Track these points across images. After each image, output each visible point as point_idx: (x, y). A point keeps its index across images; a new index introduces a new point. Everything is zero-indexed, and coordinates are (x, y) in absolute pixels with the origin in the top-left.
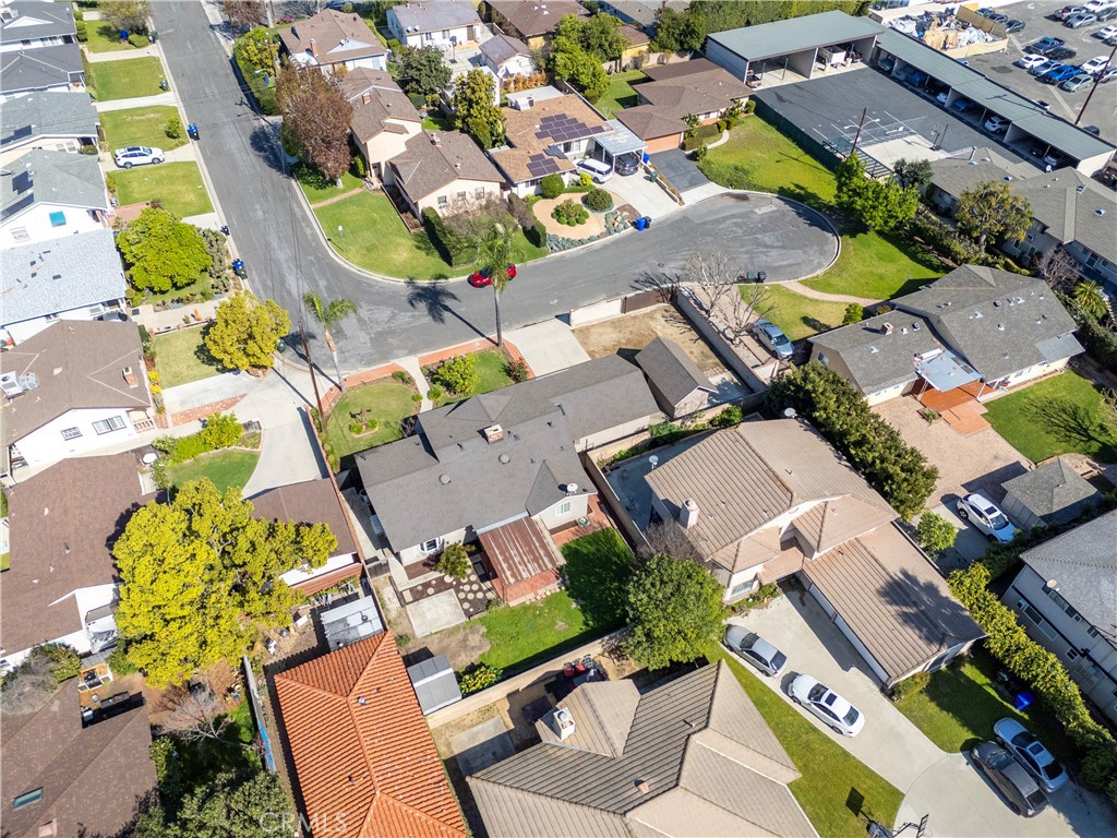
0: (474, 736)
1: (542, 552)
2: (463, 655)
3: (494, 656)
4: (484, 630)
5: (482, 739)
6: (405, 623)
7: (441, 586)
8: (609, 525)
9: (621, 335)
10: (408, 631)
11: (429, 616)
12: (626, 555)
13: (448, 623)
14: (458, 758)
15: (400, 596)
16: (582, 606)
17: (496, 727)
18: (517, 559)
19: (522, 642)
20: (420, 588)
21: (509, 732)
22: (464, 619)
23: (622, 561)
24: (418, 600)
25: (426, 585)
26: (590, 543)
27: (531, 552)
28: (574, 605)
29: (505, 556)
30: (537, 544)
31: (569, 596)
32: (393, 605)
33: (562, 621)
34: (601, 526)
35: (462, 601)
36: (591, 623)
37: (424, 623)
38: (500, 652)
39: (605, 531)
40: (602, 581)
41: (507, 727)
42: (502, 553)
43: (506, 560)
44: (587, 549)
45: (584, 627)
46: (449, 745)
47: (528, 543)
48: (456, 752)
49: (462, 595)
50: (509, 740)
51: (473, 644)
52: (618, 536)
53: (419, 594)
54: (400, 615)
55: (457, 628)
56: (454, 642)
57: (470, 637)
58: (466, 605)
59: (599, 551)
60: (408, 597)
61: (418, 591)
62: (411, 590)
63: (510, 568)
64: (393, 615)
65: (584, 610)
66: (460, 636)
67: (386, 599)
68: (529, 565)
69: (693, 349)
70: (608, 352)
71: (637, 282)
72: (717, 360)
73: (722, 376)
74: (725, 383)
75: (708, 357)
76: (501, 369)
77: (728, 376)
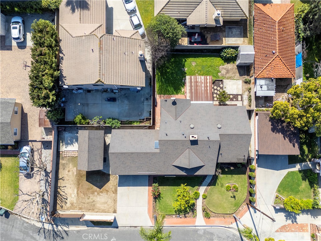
0: (236, 41)
1: (193, 84)
3: (220, 63)
4: (219, 74)
5: (234, 39)
6: (244, 87)
8: (158, 95)
10: (244, 84)
11: (235, 87)
13: (230, 81)
14: (243, 37)
15: (242, 100)
16: (184, 68)
17: (228, 40)
19: (209, 64)
20: (234, 100)
21: (225, 37)
22: (224, 80)
24: (237, 94)
25: (232, 100)
27: (197, 86)
28: (186, 69)
30: (193, 88)
31: (186, 73)
32: (245, 97)
33: (193, 66)
35: (222, 88)
36: (184, 60)
37: (238, 85)
38: (218, 64)
41: (225, 39)
44: (171, 89)
45: (187, 60)
46: (244, 42)
47: (196, 90)
48: (242, 39)
49: (221, 90)
50: (226, 35)
51: (225, 70)
53: (235, 97)
54: (244, 92)
55: (227, 79)
56: (230, 74)
57: (225, 74)
58: (221, 86)
60: (239, 97)
61: (236, 99)
64: (247, 93)
65: (184, 66)
66: (228, 75)
67: (247, 100)
69: (67, 173)
70: (107, 189)
71: (63, 238)
72: (61, 161)
73: (66, 149)
74: (67, 144)
75: (64, 165)
76: (161, 199)
77: (63, 148)
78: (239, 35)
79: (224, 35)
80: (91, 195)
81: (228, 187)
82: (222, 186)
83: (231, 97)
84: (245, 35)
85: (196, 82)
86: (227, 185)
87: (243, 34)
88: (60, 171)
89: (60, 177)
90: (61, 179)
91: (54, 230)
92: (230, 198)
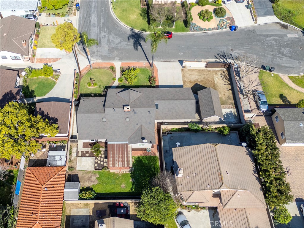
0: (79, 212)
1: (126, 159)
2: (88, 182)
3: (97, 187)
4: (98, 176)
5: (81, 214)
6: (75, 163)
7: (91, 155)
8: (157, 155)
9: (200, 77)
10: (74, 166)
11: (83, 164)
12: (157, 169)
13: (88, 169)
14: (71, 217)
15: (78, 152)
16: (133, 182)
17: (87, 212)
18: (116, 158)
19: (108, 186)
20: (85, 152)
21: (90, 216)
22: (93, 170)
23: (155, 171)
24: (82, 157)
25: (87, 152)
26: (147, 159)
27: (122, 158)
28: (131, 180)
29: (113, 156)
30: (126, 156)
31: (131, 176)
32: (74, 155)
33: (124, 184)
34: (154, 154)
35: (96, 163)
36: (133, 189)
37: (80, 166)
38: (99, 186)
39: (155, 157)
40: (144, 176)
41: (90, 213)
42: (113, 154)
43: (113, 157)
44: (145, 161)
45: (130, 190)
46: (70, 211)
47: (123, 154)
48: (71, 214)
49: (96, 161)
50: (89, 219)
51: (92, 180)
52: (158, 160)
53: (84, 155)
54: (75, 159)
55: (90, 172)
56: (87, 176)
57: (93, 177)
58: (96, 165)
59: (149, 163)
60: (80, 154)
61: (84, 153)
62: (82, 152)
63: (113, 161)
64: (72, 158)
65: (133, 184)
66: (90, 175)
67: (73, 152)
68: (119, 162)
69: (226, 94)
70: (191, 83)
71: (218, 55)
72: (233, 102)
73: (231, 110)
74: (231, 113)
75: (230, 99)
76: (148, 78)
77: (234, 110)
78: (74, 218)
79: (91, 219)
80: (203, 79)
81: (96, 85)
82: (100, 86)
83: (87, 155)
84: (69, 218)
85: (122, 161)
86: (96, 87)
87: (71, 220)
88: (231, 95)
89: (230, 91)
90: (229, 90)
91: (226, 59)
92: (94, 78)
